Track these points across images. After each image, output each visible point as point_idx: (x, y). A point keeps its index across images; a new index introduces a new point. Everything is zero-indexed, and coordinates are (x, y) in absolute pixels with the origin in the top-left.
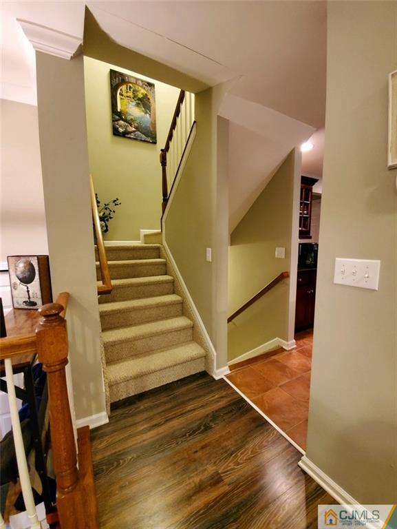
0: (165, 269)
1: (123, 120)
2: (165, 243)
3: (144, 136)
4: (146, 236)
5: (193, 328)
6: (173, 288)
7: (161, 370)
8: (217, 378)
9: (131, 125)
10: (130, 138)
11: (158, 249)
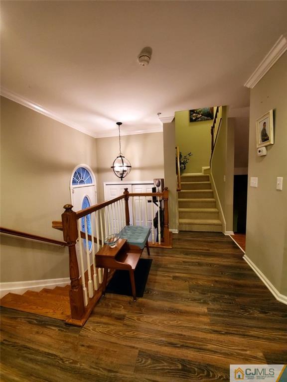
0: (209, 186)
1: (195, 113)
2: (211, 174)
3: (206, 117)
4: (205, 170)
5: (218, 213)
6: (212, 195)
7: (199, 224)
8: (225, 234)
9: (199, 114)
10: (198, 121)
11: (208, 177)
